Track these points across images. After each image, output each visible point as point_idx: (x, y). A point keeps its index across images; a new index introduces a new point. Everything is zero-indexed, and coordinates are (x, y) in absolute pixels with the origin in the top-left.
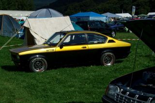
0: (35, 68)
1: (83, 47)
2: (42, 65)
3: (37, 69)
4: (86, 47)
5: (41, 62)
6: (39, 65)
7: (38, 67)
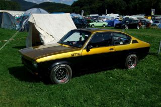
0: (57, 78)
1: (110, 49)
2: (65, 74)
3: (60, 79)
4: (113, 49)
5: (65, 70)
6: (62, 73)
7: (61, 76)
